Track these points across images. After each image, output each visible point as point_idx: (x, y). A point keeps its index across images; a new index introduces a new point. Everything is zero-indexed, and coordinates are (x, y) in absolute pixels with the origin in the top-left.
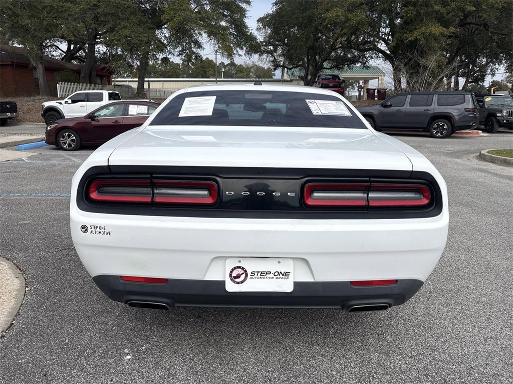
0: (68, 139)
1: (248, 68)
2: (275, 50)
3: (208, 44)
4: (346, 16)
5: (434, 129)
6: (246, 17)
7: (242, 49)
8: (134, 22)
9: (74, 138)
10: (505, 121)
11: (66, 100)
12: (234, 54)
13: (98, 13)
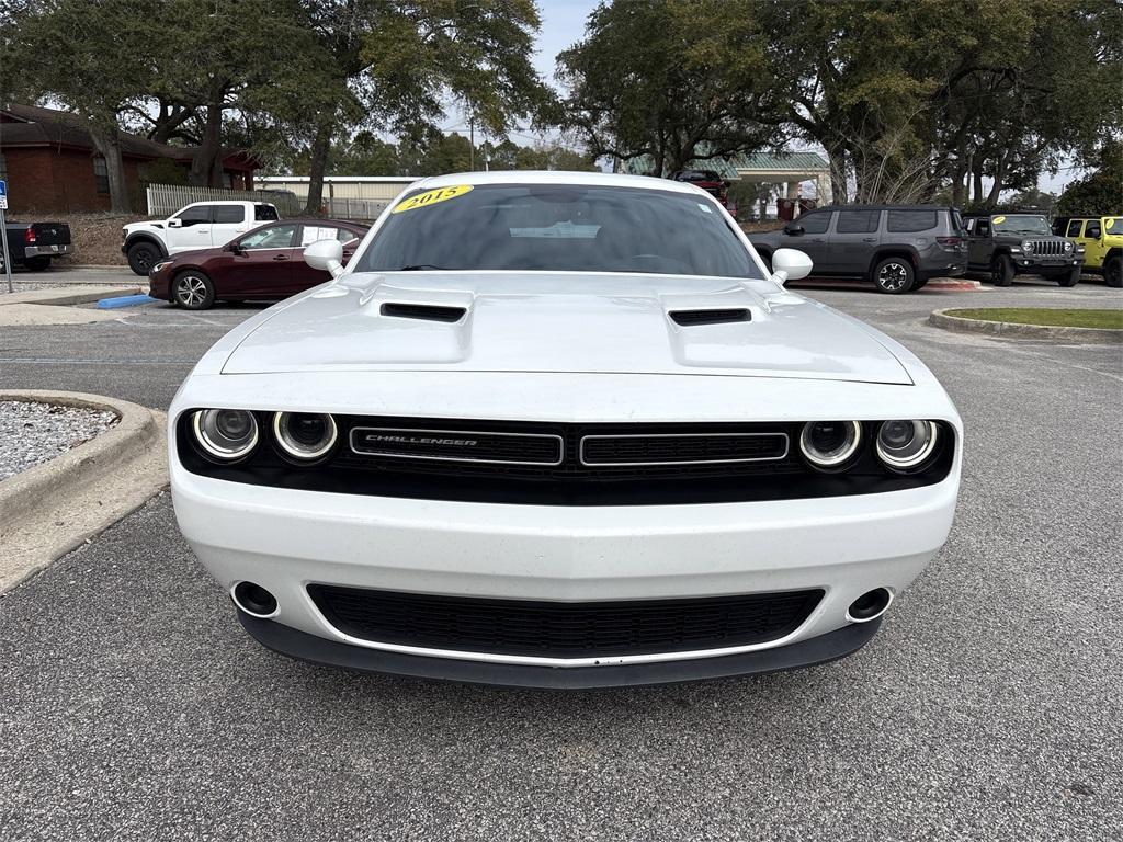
0: (191, 290)
1: (543, 154)
2: (595, 118)
3: (454, 108)
4: (726, 56)
5: (883, 276)
6: (531, 51)
7: (524, 116)
8: (303, 64)
9: (203, 287)
10: (1026, 263)
11: (171, 219)
12: (507, 125)
13: (233, 46)
